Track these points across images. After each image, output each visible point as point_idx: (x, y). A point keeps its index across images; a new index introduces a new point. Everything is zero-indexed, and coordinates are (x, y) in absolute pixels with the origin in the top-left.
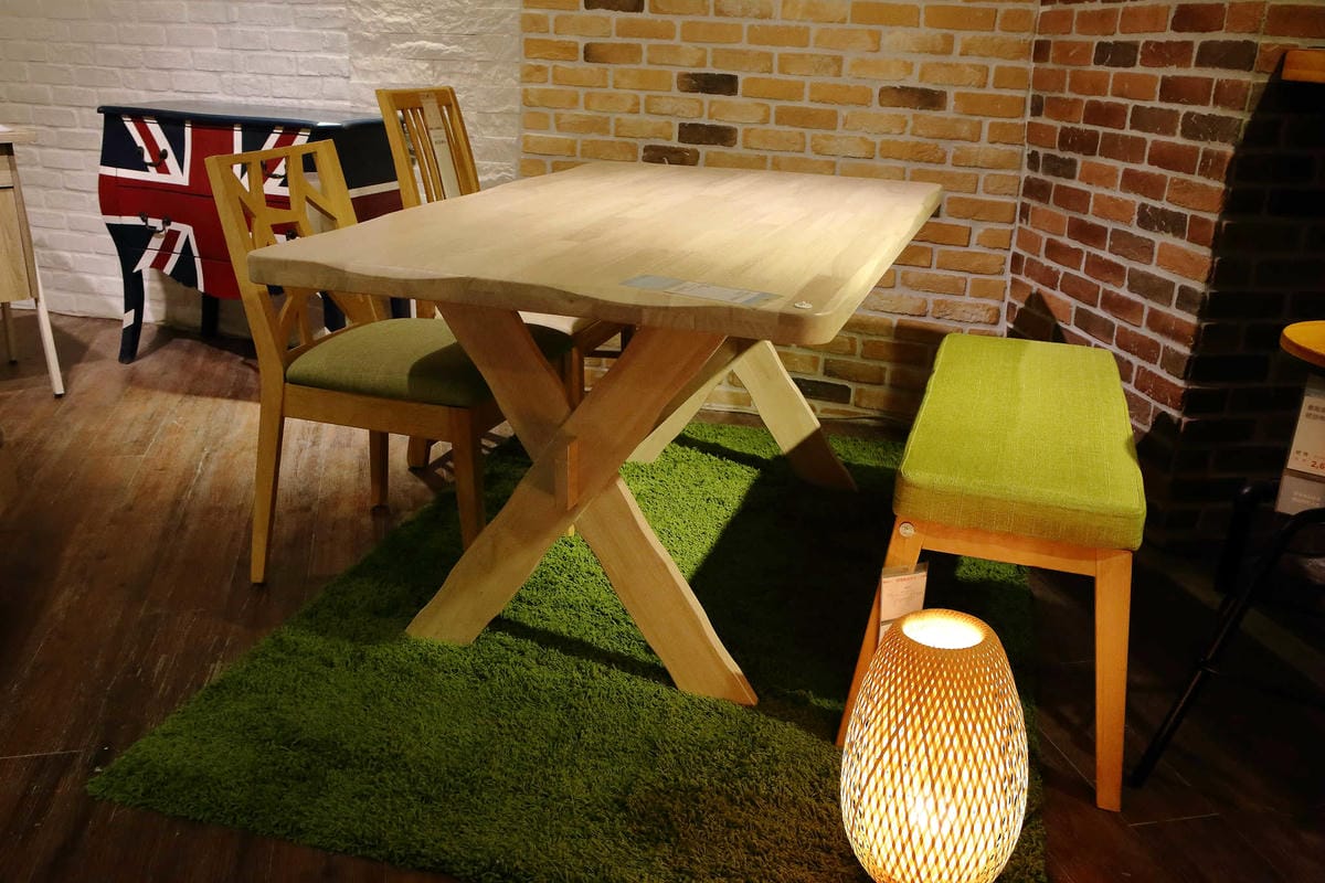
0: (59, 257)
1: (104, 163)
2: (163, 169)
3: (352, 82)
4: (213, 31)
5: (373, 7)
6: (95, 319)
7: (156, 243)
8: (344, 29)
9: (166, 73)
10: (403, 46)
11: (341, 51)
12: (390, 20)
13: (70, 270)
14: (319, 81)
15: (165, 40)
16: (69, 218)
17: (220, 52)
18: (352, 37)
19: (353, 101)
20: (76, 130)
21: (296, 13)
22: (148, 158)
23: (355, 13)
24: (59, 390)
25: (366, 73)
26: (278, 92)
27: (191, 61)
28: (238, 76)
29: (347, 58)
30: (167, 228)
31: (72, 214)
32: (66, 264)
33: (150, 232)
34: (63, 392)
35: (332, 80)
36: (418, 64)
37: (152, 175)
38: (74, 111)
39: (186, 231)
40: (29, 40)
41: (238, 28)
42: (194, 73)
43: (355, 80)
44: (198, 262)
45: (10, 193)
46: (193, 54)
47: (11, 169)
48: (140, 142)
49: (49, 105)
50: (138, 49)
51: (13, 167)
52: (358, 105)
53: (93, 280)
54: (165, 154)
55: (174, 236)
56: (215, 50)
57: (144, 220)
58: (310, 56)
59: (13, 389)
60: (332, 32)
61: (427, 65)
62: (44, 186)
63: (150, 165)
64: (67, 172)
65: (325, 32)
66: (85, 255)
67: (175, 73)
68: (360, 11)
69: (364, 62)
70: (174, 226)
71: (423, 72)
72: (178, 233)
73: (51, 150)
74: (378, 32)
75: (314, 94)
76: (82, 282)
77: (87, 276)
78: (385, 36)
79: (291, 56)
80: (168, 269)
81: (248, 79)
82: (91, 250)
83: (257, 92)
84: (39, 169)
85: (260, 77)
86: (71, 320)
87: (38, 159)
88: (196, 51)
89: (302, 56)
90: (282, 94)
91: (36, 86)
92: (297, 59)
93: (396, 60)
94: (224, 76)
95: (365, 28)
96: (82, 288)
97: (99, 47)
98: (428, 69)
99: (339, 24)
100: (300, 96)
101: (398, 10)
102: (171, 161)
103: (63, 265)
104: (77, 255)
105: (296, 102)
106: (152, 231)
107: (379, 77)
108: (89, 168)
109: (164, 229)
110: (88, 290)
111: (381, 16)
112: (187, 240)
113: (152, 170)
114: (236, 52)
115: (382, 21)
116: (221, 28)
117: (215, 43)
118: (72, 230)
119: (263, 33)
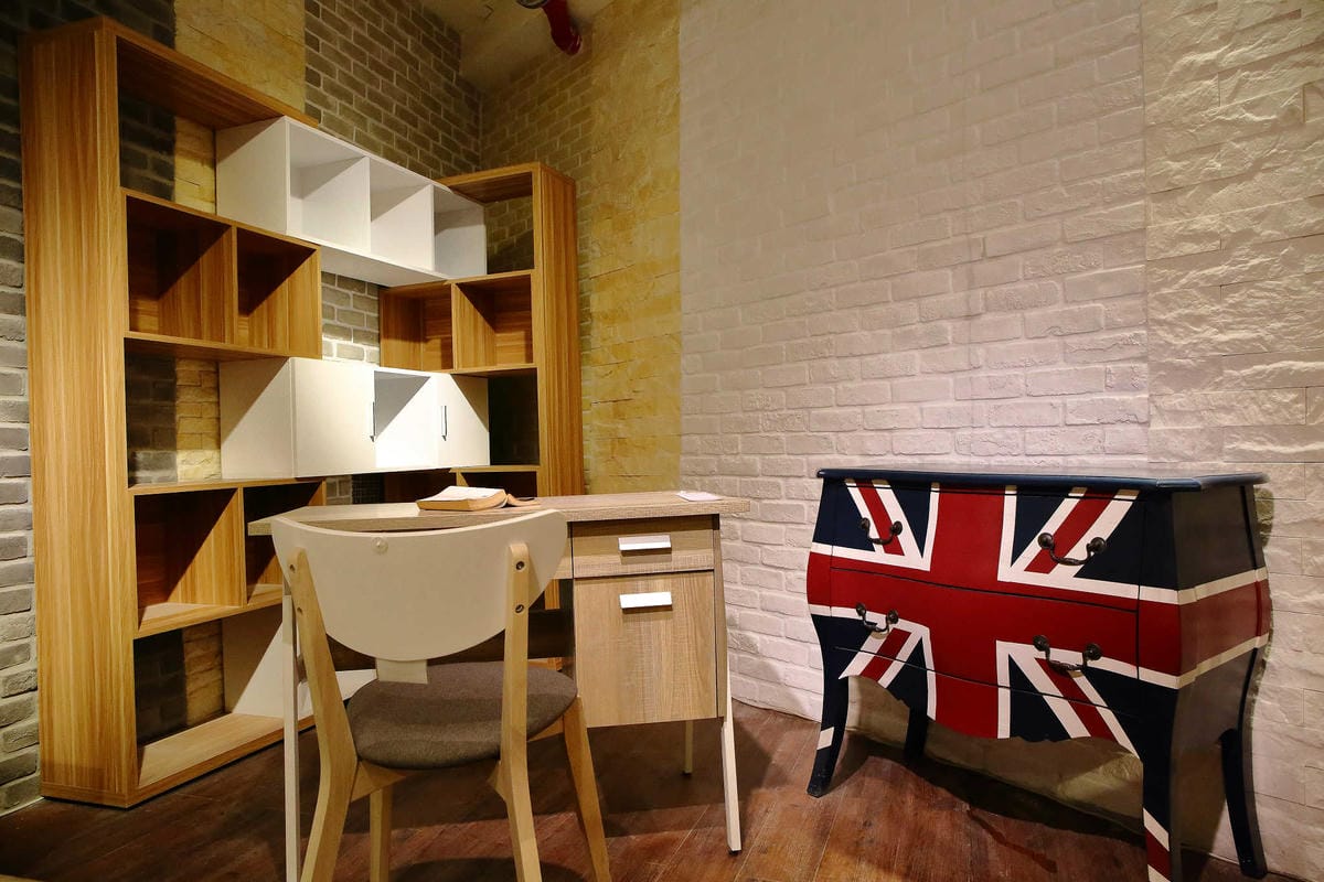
0: (748, 639)
1: (818, 538)
2: (893, 547)
3: (1151, 428)
4: (950, 379)
5: (1193, 324)
6: (777, 713)
7: (873, 644)
8: (1143, 358)
9: (886, 434)
10: (1246, 372)
11: (1136, 388)
12: (1223, 338)
13: (756, 654)
14: (1098, 431)
15: (889, 397)
16: (761, 595)
17: (957, 404)
18: (1155, 368)
19: (1153, 454)
20: (780, 502)
21: (1065, 346)
22: (873, 533)
23: (1161, 333)
24: (736, 845)
25: (1177, 414)
26: (1031, 448)
27: (919, 419)
28: (977, 431)
29: (1146, 396)
30: (892, 627)
31: (765, 592)
32: (752, 646)
33: (867, 630)
34: (739, 849)
35: (1120, 428)
36: (1278, 396)
37: (878, 556)
38: (780, 481)
39: (919, 633)
40: (745, 411)
41: (981, 374)
42: (920, 432)
43: (1157, 426)
44: (931, 677)
45: (710, 578)
46: (922, 410)
47: (714, 548)
48: (865, 512)
49: (757, 476)
50: (858, 410)
51: (716, 546)
52: (1163, 459)
53: (779, 667)
54: (898, 528)
55: (898, 638)
56: (950, 404)
57: (860, 613)
58: (1087, 399)
59: (681, 826)
60: (1121, 365)
61: (1292, 396)
62: (740, 562)
63: (877, 542)
64: (766, 547)
65: (1109, 366)
66: (775, 639)
67: (897, 433)
68: (1172, 332)
69: (1177, 400)
70: (902, 625)
71: (1287, 406)
72: (906, 635)
73: (752, 523)
74: (1203, 357)
75: (1090, 448)
76: (767, 668)
77: (773, 663)
78: (1214, 361)
79: (1056, 401)
80: (886, 680)
81: (991, 435)
82: (782, 634)
83: (1002, 450)
84: (738, 544)
85: (1009, 431)
86: (755, 712)
87: (739, 533)
88: (925, 405)
89: (1071, 401)
90: (1040, 449)
91: (746, 457)
92: (1065, 405)
93: (1232, 394)
94: (959, 433)
95: (1178, 353)
96: (767, 675)
97: (814, 412)
98: (1295, 401)
99: (1135, 352)
100: (1067, 451)
101: (1240, 323)
102: (906, 537)
103: (749, 647)
104: (765, 637)
105: (1059, 460)
106: (870, 629)
107: (1201, 419)
108: (797, 544)
109: (887, 628)
110: (772, 677)
111: (1207, 334)
112: (920, 645)
113: (879, 548)
114: (977, 403)
115: (1209, 341)
116: (960, 376)
117: (951, 395)
118: (763, 610)
119: (1016, 375)
